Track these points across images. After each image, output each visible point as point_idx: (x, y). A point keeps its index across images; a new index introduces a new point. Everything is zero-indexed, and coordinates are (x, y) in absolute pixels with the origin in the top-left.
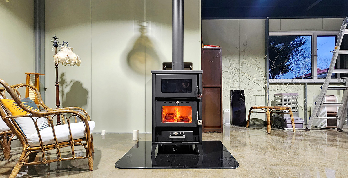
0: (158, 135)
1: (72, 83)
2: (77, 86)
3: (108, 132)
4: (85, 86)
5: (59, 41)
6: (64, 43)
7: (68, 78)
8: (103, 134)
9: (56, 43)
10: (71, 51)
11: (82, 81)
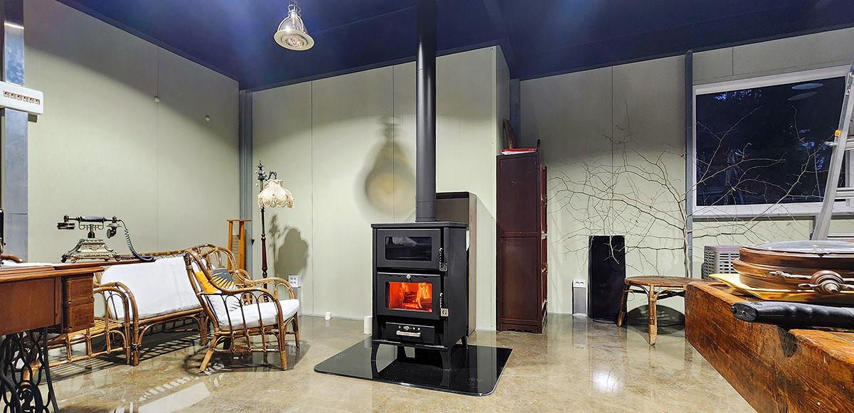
0: (382, 328)
1: (287, 231)
2: (293, 234)
3: (335, 315)
4: (303, 236)
5: (265, 172)
6: (271, 173)
7: (281, 225)
8: (327, 318)
9: (262, 175)
10: (279, 185)
11: (301, 228)
